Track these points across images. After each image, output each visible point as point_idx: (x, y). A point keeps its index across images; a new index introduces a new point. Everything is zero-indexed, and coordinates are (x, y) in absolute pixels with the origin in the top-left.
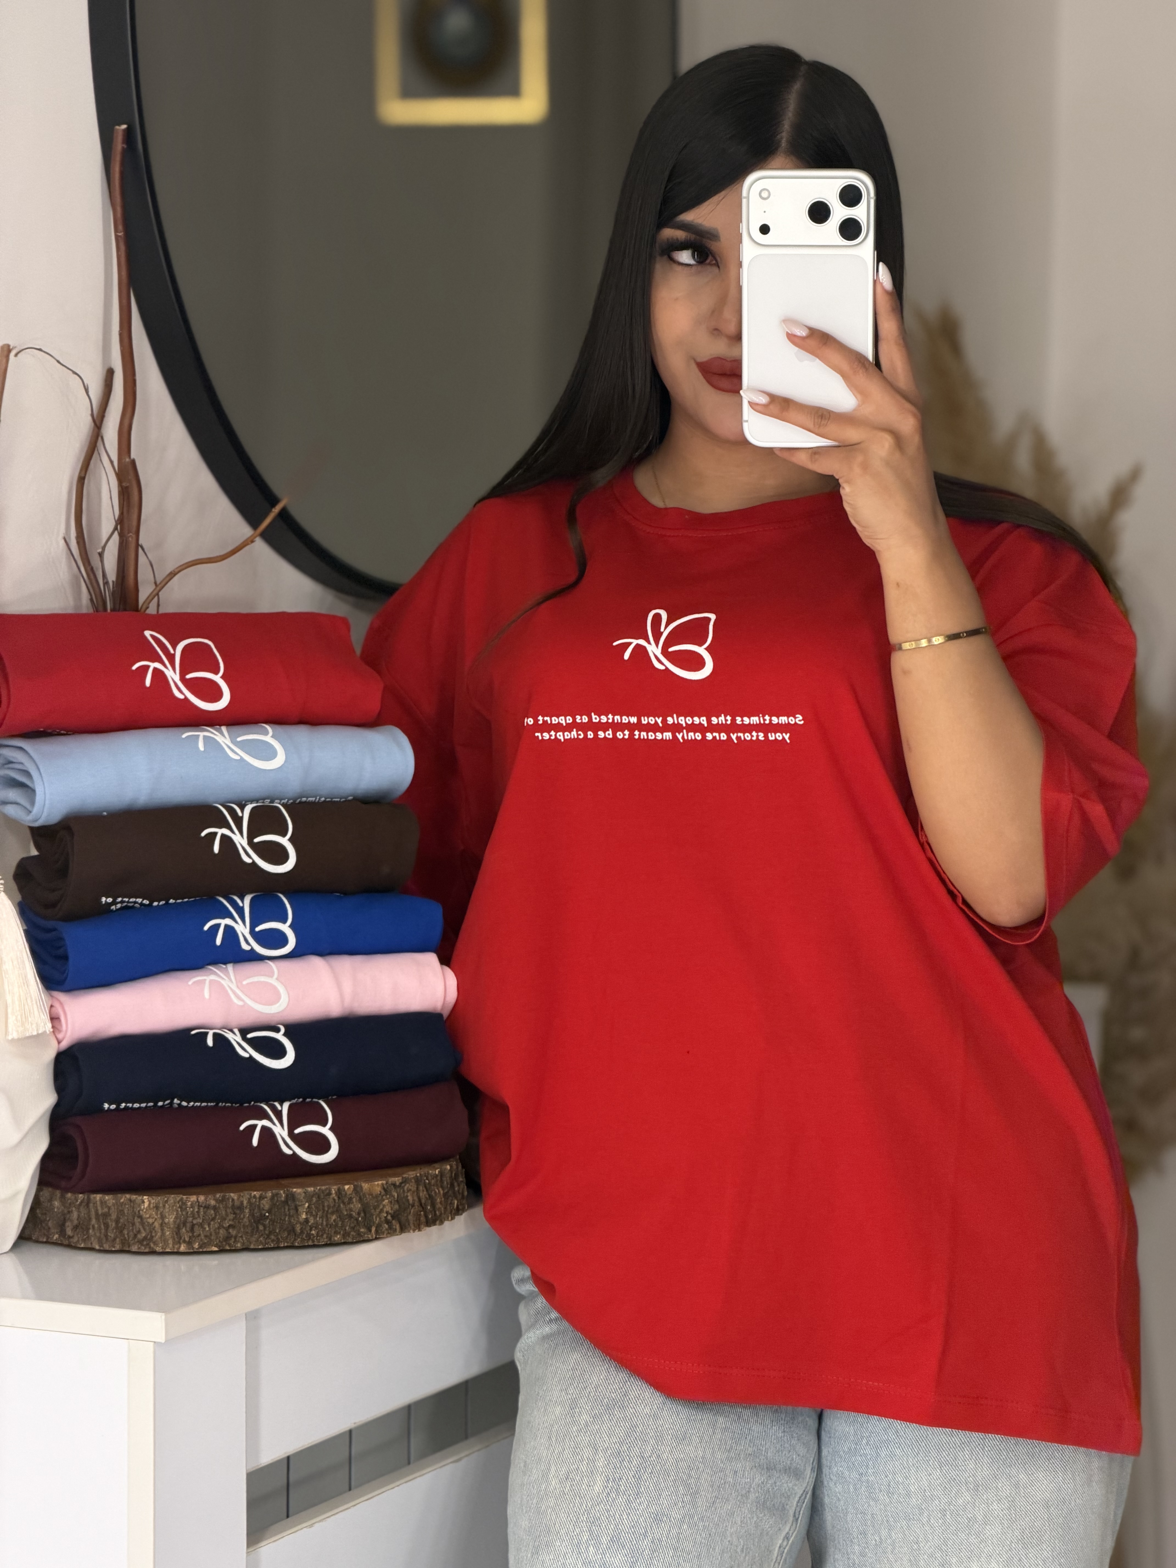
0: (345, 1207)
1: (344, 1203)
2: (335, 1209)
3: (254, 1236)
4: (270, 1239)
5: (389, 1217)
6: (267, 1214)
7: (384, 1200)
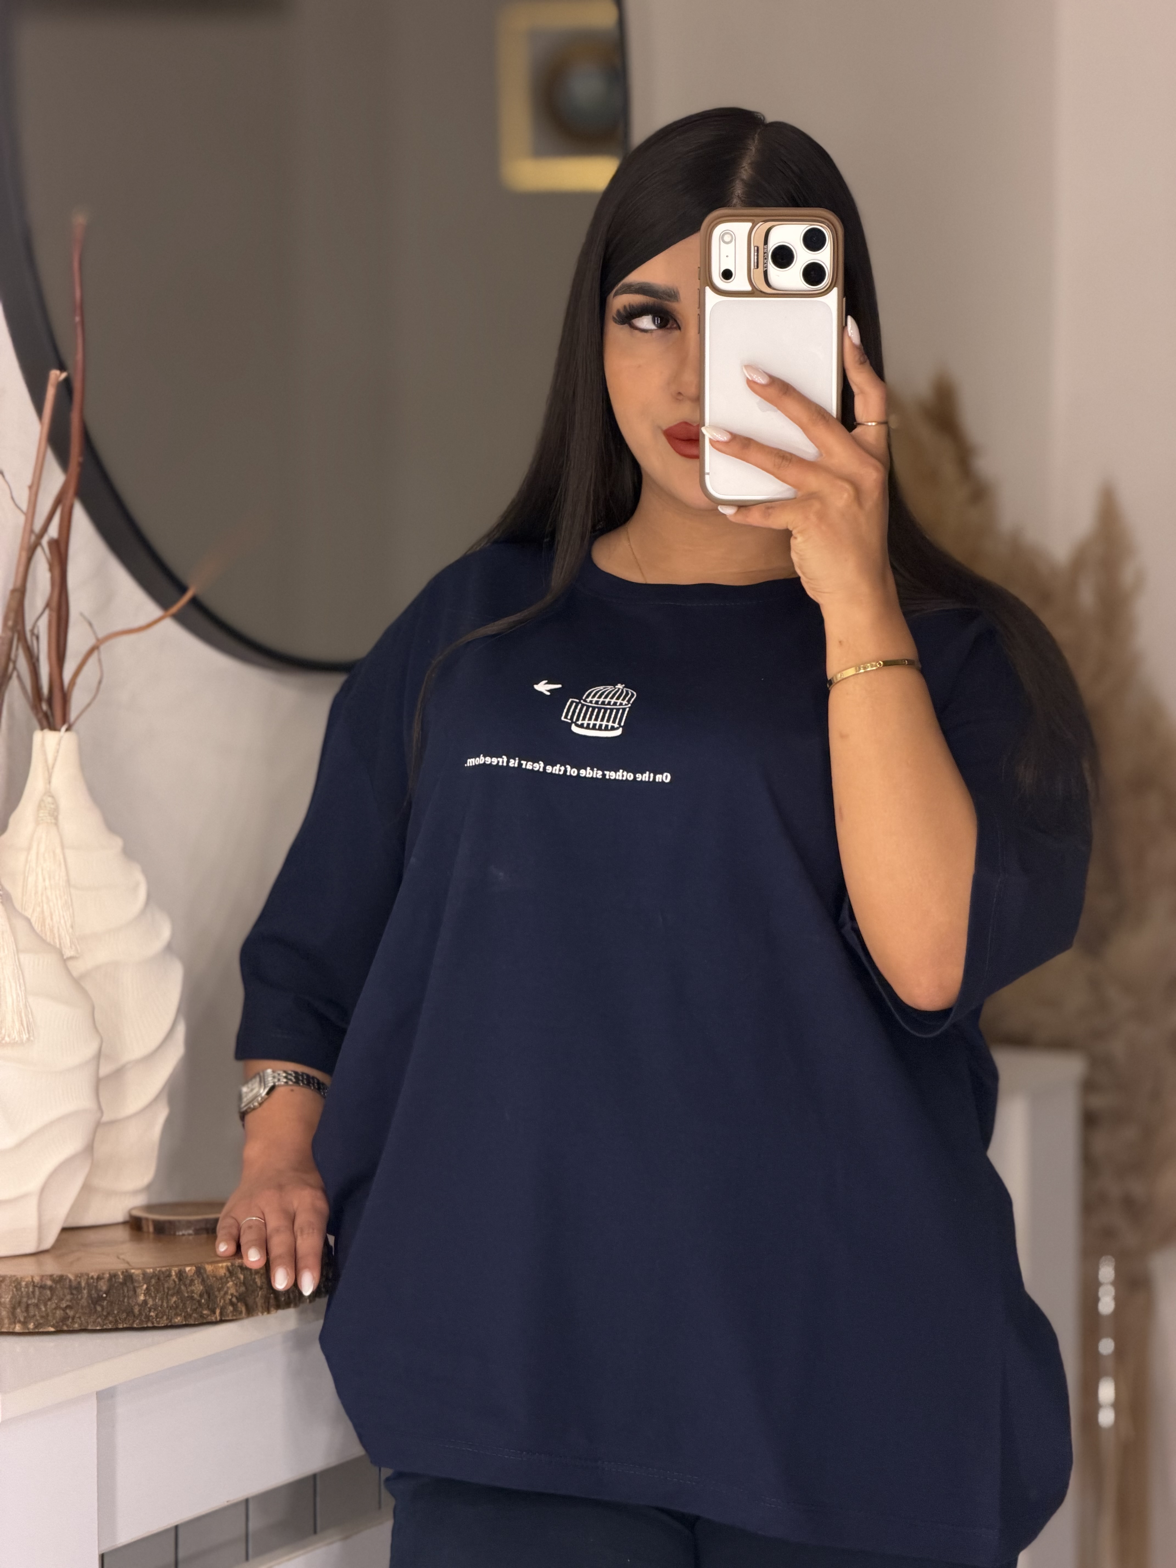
0: (187, 1289)
1: (185, 1285)
2: (176, 1291)
3: (92, 1317)
4: (108, 1320)
5: (234, 1300)
6: (104, 1295)
7: (228, 1282)
